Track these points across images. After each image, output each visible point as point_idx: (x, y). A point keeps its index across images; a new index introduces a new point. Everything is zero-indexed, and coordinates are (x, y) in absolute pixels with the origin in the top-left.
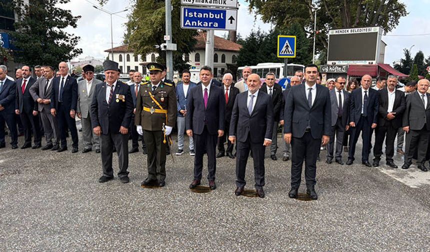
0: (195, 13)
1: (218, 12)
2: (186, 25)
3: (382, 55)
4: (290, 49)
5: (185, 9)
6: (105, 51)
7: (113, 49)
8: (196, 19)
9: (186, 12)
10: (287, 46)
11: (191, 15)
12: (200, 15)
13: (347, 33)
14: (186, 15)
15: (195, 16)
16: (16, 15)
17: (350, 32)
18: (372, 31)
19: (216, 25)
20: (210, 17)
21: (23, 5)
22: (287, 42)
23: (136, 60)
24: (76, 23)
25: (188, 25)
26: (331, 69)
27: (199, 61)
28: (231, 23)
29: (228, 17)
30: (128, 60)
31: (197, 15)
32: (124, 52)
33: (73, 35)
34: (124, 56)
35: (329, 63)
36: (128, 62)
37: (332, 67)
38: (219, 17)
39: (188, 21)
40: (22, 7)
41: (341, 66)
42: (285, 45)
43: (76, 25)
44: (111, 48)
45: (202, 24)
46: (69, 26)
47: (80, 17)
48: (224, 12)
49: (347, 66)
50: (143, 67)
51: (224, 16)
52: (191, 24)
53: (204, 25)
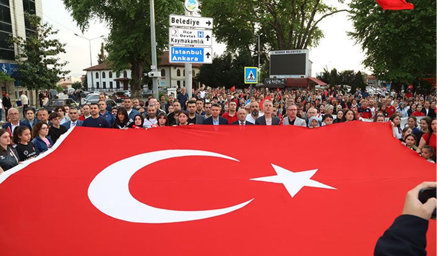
0: (180, 51)
1: (198, 50)
2: (173, 60)
3: (310, 70)
4: (253, 77)
5: (172, 48)
6: (84, 70)
7: (92, 67)
8: (181, 56)
9: (173, 51)
10: (251, 75)
11: (177, 52)
12: (184, 52)
13: (283, 54)
14: (173, 53)
15: (180, 53)
16: (16, 47)
17: (285, 53)
18: (302, 52)
19: (197, 59)
20: (192, 53)
22: (251, 72)
23: (111, 76)
25: (175, 60)
26: (273, 81)
27: (165, 76)
28: (208, 57)
29: (205, 53)
30: (104, 77)
31: (182, 52)
32: (100, 70)
34: (100, 74)
35: (272, 77)
36: (104, 79)
37: (273, 80)
38: (198, 53)
39: (175, 57)
41: (280, 79)
42: (250, 74)
44: (90, 66)
45: (186, 59)
48: (202, 50)
49: (285, 79)
50: (117, 83)
51: (203, 53)
52: (177, 59)
53: (187, 60)
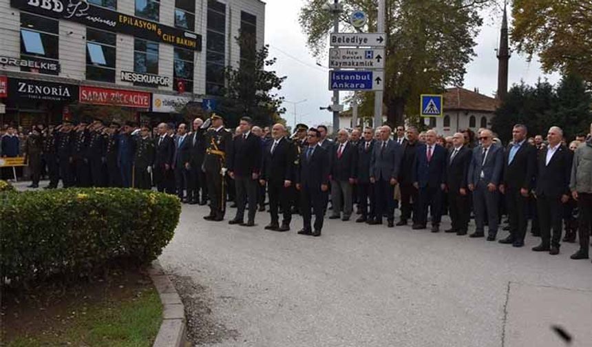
0: (342, 76)
1: (365, 74)
2: (334, 86)
4: (435, 108)
8: (343, 82)
9: (334, 75)
10: (432, 105)
11: (338, 78)
12: (347, 78)
14: (334, 78)
16: (226, 81)
19: (363, 85)
20: (357, 79)
21: (231, 70)
22: (431, 101)
24: (280, 84)
28: (378, 83)
29: (374, 77)
31: (344, 78)
33: (276, 95)
38: (365, 78)
39: (335, 83)
40: (231, 73)
43: (280, 86)
45: (349, 85)
46: (274, 88)
47: (286, 77)
48: (371, 74)
51: (371, 77)
52: (338, 86)
53: (351, 86)
